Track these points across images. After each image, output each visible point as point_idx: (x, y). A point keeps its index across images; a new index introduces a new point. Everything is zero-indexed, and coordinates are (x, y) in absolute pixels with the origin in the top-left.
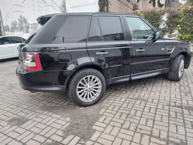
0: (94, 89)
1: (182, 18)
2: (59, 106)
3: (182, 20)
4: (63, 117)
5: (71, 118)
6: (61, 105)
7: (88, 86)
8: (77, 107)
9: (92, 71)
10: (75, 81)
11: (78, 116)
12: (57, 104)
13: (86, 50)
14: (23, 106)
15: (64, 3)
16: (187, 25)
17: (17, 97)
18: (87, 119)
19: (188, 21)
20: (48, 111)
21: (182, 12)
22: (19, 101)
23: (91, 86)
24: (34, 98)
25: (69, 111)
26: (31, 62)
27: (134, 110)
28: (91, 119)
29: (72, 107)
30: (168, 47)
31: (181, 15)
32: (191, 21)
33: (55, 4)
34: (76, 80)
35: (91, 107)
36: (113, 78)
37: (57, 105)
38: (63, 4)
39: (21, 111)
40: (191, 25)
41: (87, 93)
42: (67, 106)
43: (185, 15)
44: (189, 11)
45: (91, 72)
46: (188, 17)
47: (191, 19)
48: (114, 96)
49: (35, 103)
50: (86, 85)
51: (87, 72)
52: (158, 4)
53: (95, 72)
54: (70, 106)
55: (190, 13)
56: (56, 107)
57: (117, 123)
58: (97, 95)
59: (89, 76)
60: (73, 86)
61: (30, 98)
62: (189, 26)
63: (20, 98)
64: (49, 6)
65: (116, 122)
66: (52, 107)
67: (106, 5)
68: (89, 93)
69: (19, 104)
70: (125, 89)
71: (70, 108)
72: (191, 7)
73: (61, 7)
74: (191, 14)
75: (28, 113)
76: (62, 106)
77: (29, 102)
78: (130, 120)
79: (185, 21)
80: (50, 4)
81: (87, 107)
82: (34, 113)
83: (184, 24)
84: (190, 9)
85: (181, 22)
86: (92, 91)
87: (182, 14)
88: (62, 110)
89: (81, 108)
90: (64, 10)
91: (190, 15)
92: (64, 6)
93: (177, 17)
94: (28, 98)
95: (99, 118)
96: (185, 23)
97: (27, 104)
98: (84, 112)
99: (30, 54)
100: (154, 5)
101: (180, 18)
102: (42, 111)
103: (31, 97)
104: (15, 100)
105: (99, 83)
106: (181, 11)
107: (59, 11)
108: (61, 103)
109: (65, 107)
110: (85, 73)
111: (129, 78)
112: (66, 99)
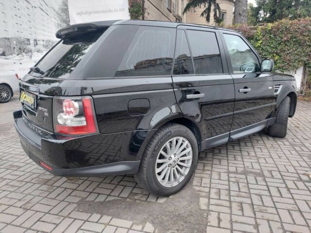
0: (180, 161)
1: (259, 40)
2: (115, 200)
3: (260, 44)
4: (138, 224)
5: (153, 223)
6: (118, 196)
7: (173, 156)
8: (152, 199)
9: (180, 129)
10: (154, 150)
11: (165, 218)
12: (109, 195)
13: (172, 90)
14: (37, 207)
15: (65, 4)
16: (267, 51)
17: (13, 186)
18: (185, 222)
19: (268, 46)
20: (98, 213)
21: (260, 32)
22: (22, 196)
23: (177, 157)
24: (52, 185)
25: (140, 207)
26: (76, 116)
27: (255, 194)
28: (192, 221)
29: (142, 199)
30: (275, 85)
31: (258, 36)
32: (272, 46)
33: (47, 5)
34: (156, 149)
35: (177, 195)
36: (207, 139)
37: (110, 198)
38: (62, 7)
39: (38, 220)
40: (273, 51)
41: (171, 170)
42: (130, 199)
43: (264, 36)
44: (270, 30)
45: (179, 131)
46: (268, 39)
47: (272, 43)
48: (204, 170)
49: (61, 198)
50: (169, 156)
51: (172, 131)
52: (215, 19)
53: (185, 130)
54: (136, 197)
55: (271, 34)
56: (108, 202)
57: (246, 225)
58: (186, 172)
59: (175, 139)
60: (151, 159)
61: (45, 187)
62: (270, 53)
63: (22, 189)
64: (35, 8)
65: (241, 223)
66: (101, 203)
67: (141, 14)
68: (174, 170)
69: (24, 202)
70: (213, 155)
71: (137, 201)
72: (272, 25)
73: (60, 12)
74: (272, 36)
75: (58, 223)
76: (119, 198)
77: (46, 197)
78: (262, 216)
79: (264, 45)
80: (37, 4)
81: (171, 197)
82: (69, 221)
83: (262, 49)
84: (270, 28)
85: (259, 47)
86: (177, 166)
87: (259, 34)
88: (126, 208)
89: (162, 201)
90: (65, 17)
91: (270, 36)
92: (65, 10)
93: (252, 39)
94: (42, 188)
95: (207, 219)
96: (264, 48)
97: (45, 201)
98: (172, 209)
99: (76, 101)
100: (208, 19)
101: (257, 40)
102: (86, 214)
103: (44, 184)
104: (13, 195)
105: (190, 149)
106: (258, 31)
107: (55, 18)
108: (116, 193)
109: (128, 200)
110: (169, 134)
111: (228, 138)
112: (120, 182)
